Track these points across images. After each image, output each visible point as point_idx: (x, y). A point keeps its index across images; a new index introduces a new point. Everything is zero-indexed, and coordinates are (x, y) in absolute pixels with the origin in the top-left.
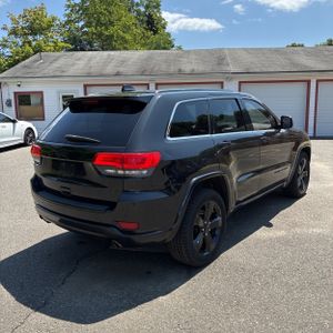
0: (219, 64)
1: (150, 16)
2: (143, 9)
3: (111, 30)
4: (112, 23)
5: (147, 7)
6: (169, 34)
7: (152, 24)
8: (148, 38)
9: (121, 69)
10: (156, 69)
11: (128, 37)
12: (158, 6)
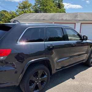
0: (75, 17)
1: (59, 4)
2: (57, 2)
3: (47, 7)
4: (47, 6)
5: (59, 1)
6: (65, 9)
7: (60, 6)
8: (58, 10)
9: (45, 18)
10: (55, 18)
11: (51, 9)
12: (62, 1)
